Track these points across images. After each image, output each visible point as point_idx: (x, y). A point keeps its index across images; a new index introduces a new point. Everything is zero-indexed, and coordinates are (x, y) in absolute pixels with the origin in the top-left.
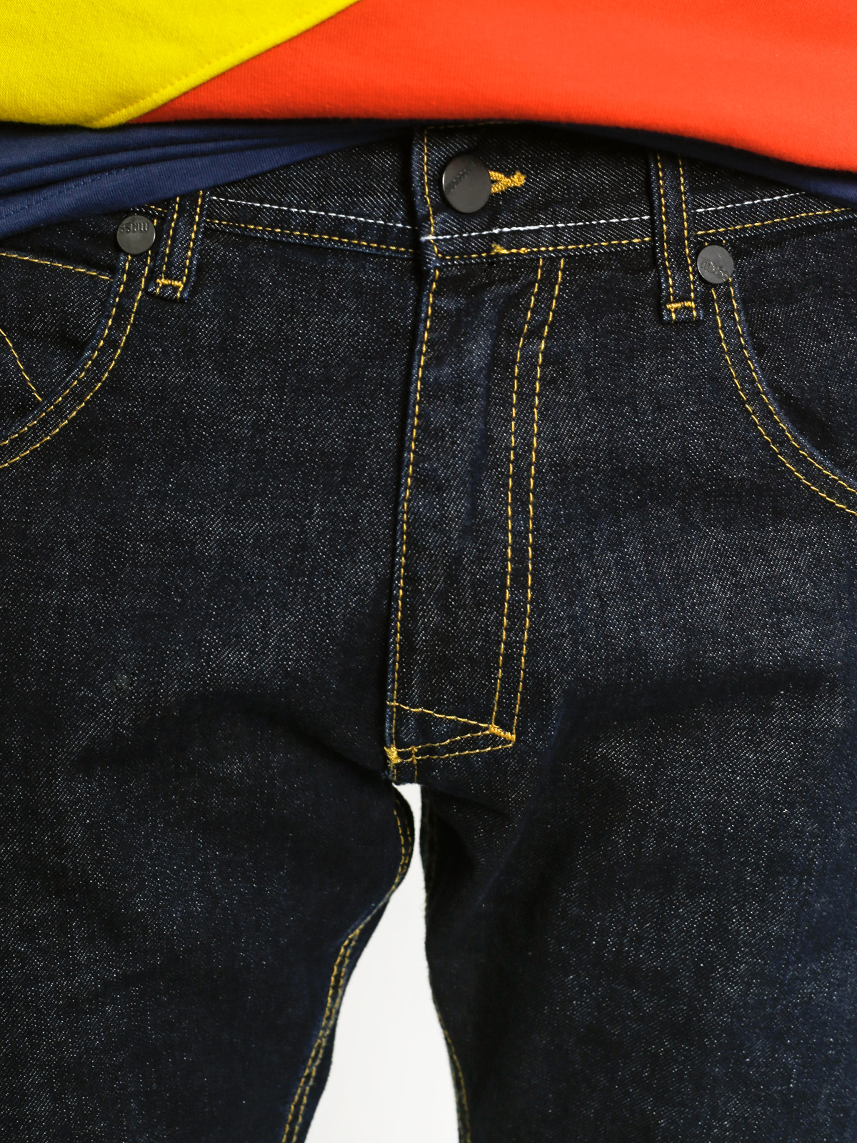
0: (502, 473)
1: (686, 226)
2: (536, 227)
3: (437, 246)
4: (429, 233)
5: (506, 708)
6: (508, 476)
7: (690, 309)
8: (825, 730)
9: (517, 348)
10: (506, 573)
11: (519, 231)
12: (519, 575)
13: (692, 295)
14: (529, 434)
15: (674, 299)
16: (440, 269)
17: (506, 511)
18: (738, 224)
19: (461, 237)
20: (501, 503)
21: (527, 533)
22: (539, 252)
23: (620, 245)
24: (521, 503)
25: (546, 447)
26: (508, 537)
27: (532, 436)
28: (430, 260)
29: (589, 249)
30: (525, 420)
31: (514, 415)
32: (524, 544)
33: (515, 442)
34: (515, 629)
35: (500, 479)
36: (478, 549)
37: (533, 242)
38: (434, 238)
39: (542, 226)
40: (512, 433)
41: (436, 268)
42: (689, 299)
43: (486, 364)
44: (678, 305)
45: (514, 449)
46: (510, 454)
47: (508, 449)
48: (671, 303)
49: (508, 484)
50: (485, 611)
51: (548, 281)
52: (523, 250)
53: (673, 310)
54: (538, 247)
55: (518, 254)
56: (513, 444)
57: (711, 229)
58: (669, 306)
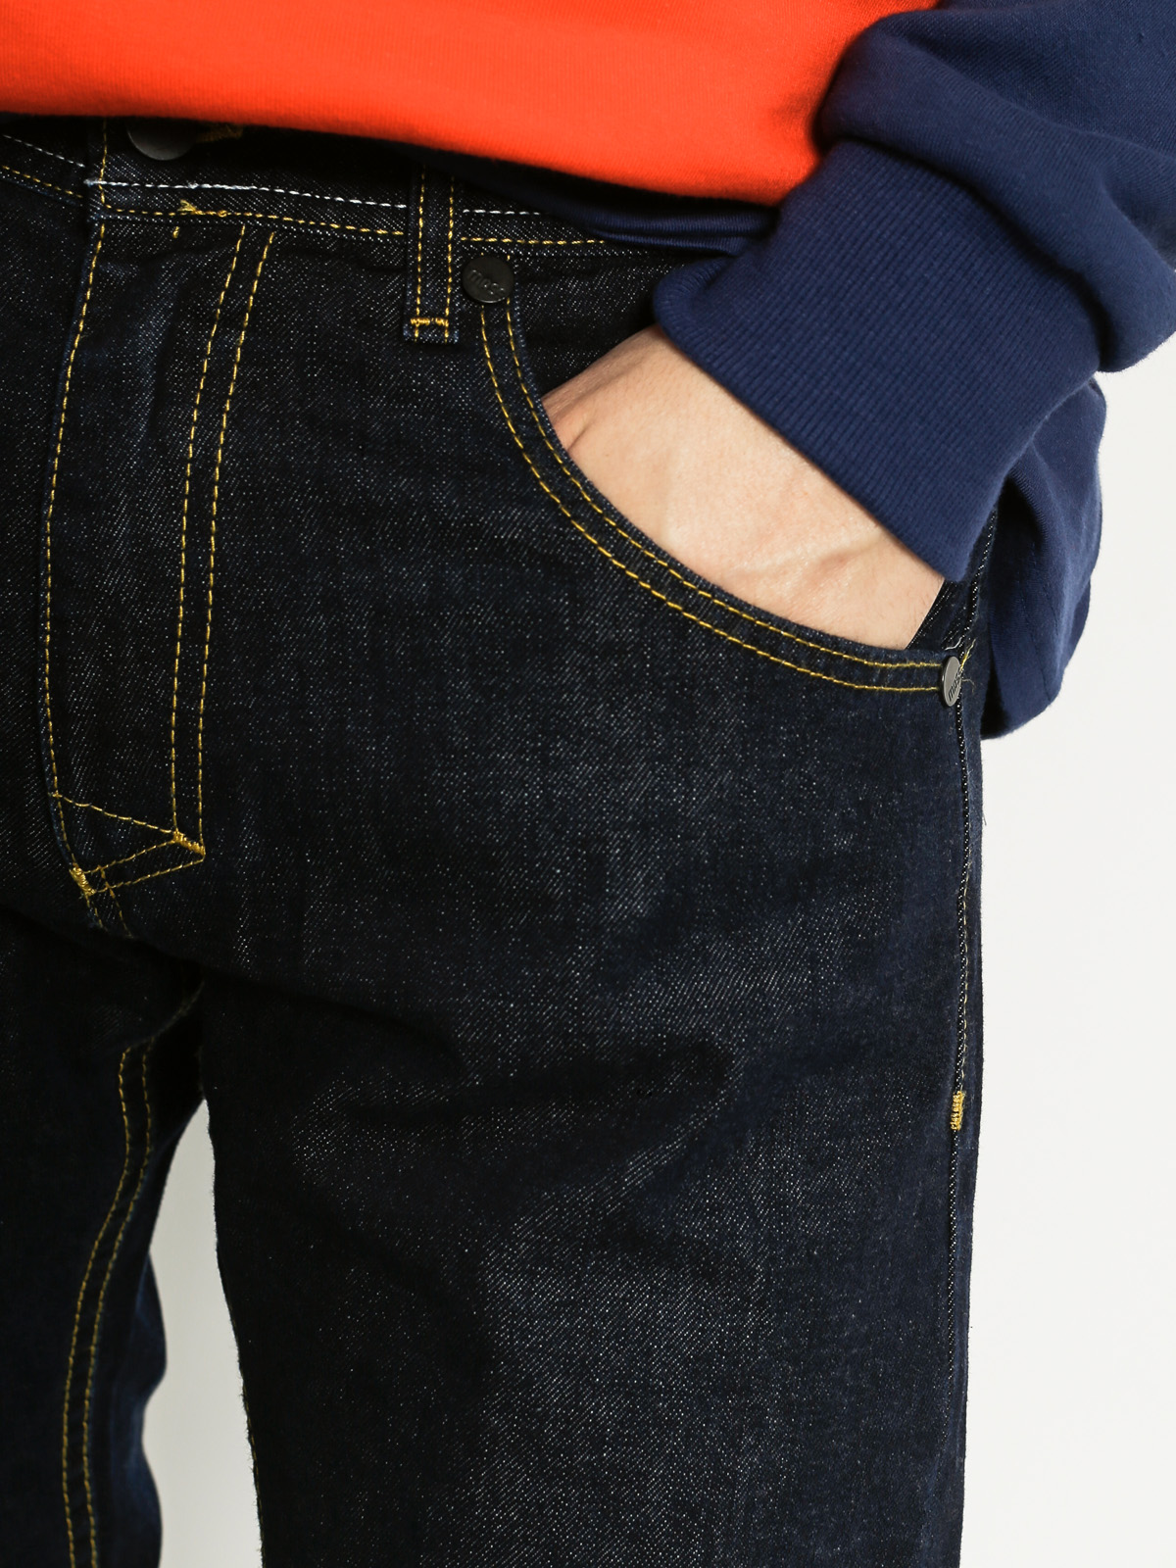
0: (177, 492)
1: (452, 225)
2: (247, 188)
3: (105, 194)
4: (98, 176)
5: (187, 805)
6: (184, 496)
7: (442, 328)
8: (624, 922)
9: (208, 337)
10: (177, 620)
11: (223, 189)
12: (195, 625)
13: (447, 312)
14: (213, 445)
15: (421, 312)
16: (108, 223)
17: (179, 541)
18: (533, 239)
19: (142, 187)
20: (172, 531)
21: (208, 573)
22: (243, 218)
23: (357, 233)
24: (198, 532)
25: (234, 463)
26: (180, 574)
27: (217, 448)
28: (95, 210)
29: (312, 227)
30: (208, 424)
31: (195, 419)
32: (204, 586)
33: (194, 453)
34: (189, 694)
35: (173, 500)
36: (140, 586)
37: (237, 205)
38: (104, 183)
39: (254, 187)
40: (190, 441)
41: (101, 222)
42: (442, 316)
43: (155, 350)
44: (427, 322)
45: (192, 461)
46: (186, 469)
47: (184, 461)
48: (416, 317)
49: (182, 506)
50: (151, 668)
51: (250, 257)
52: (223, 214)
53: (417, 325)
54: (243, 211)
55: (216, 217)
56: (191, 455)
57: (492, 237)
58: (413, 321)
